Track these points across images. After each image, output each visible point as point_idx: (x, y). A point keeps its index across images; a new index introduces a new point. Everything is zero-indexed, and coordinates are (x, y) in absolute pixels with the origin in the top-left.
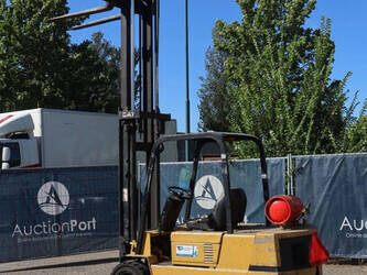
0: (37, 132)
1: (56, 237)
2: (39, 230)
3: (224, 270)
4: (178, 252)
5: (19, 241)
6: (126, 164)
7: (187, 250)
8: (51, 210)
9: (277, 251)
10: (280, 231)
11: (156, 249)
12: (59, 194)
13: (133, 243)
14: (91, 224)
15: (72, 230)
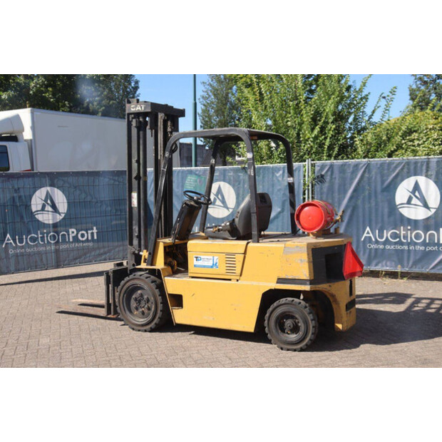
0: (27, 135)
1: (53, 247)
2: (33, 240)
3: (249, 283)
4: (196, 263)
5: (11, 252)
6: (135, 165)
7: (207, 261)
8: (47, 218)
9: (309, 262)
10: (311, 239)
11: (170, 259)
12: (56, 201)
13: (145, 254)
14: (92, 234)
15: (71, 240)
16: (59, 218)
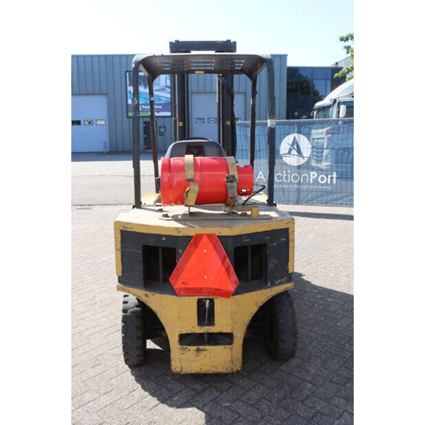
1: (295, 186)
12: (301, 147)
14: (332, 178)
15: (311, 182)
16: (302, 161)
